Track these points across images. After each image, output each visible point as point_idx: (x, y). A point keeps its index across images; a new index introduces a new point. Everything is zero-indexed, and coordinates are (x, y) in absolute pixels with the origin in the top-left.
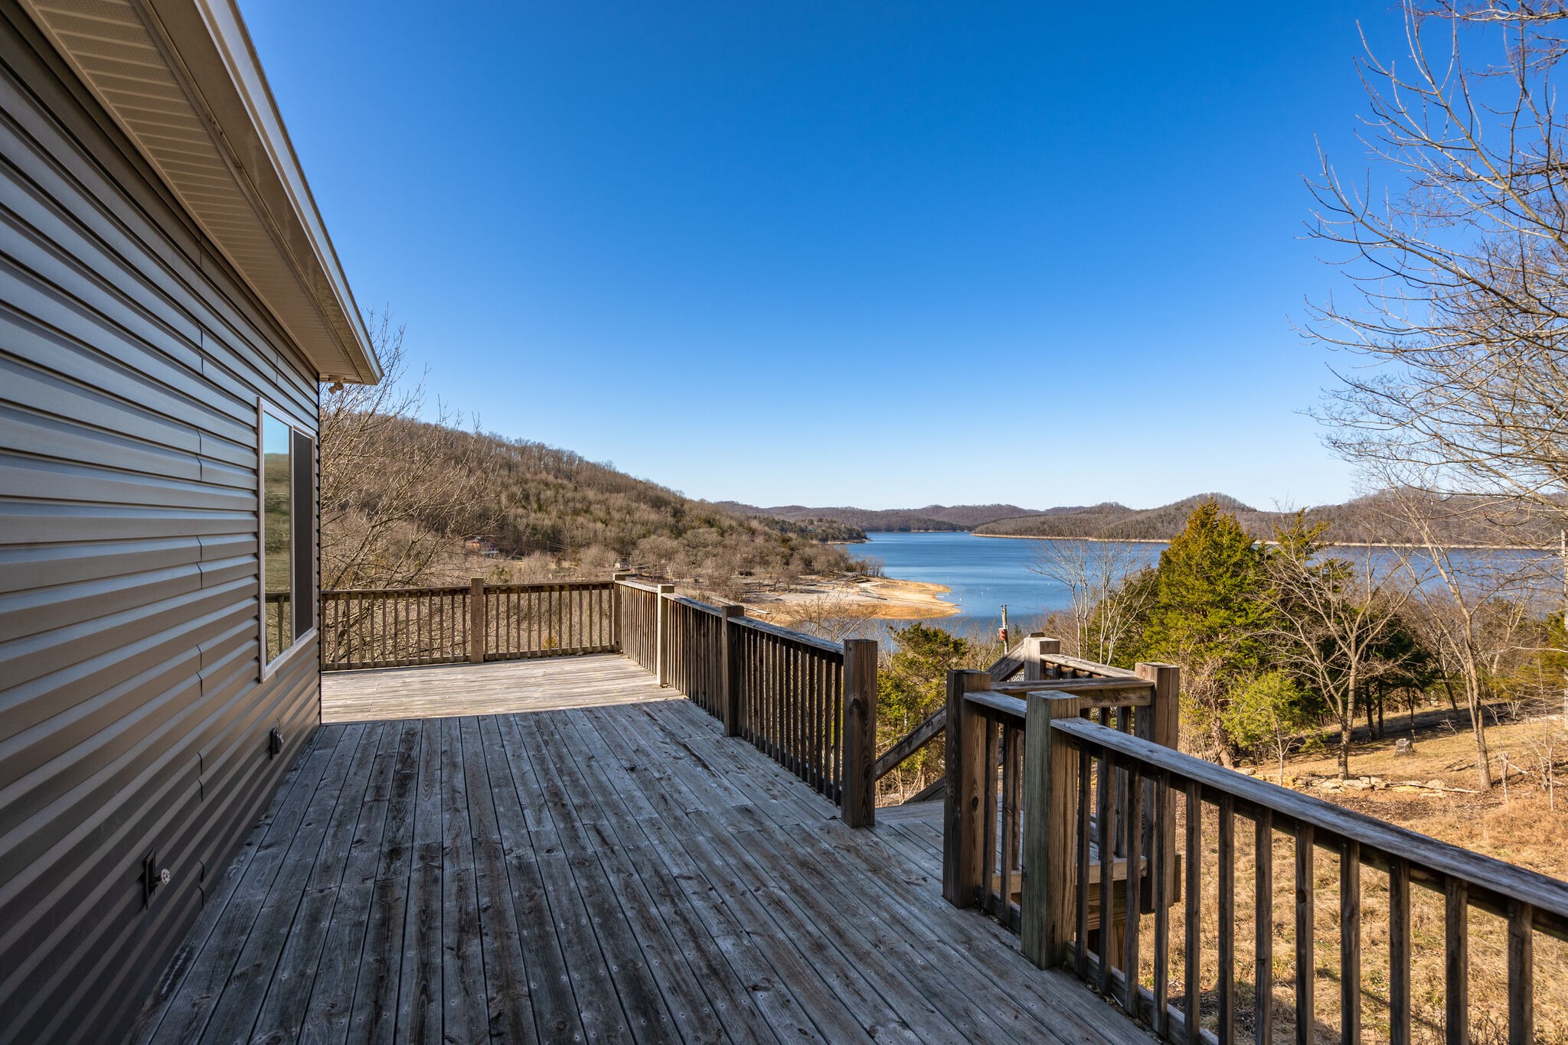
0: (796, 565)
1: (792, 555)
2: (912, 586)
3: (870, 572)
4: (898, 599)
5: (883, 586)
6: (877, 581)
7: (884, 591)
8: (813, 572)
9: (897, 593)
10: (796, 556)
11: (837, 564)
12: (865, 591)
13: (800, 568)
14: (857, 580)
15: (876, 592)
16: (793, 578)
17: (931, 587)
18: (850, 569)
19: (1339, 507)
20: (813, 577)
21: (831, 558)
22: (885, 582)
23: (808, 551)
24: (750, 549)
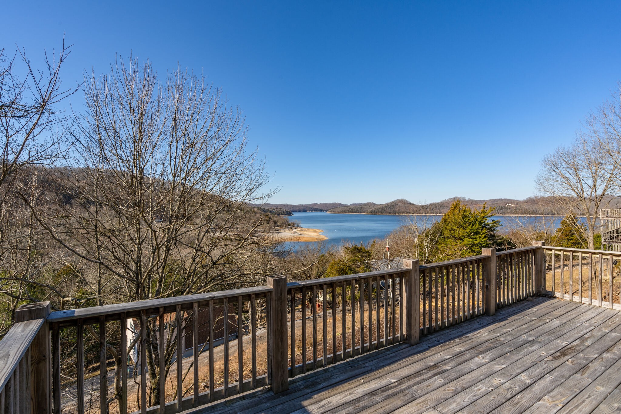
0: (271, 224)
1: (269, 220)
2: (311, 230)
3: (296, 226)
4: (307, 235)
5: (301, 230)
6: (299, 229)
7: (301, 232)
8: (278, 226)
9: (306, 233)
10: (271, 220)
11: (285, 223)
12: (295, 232)
13: (273, 225)
14: (292, 228)
15: (300, 232)
16: (270, 228)
17: (317, 230)
18: (289, 225)
19: (438, 203)
20: (277, 228)
21: (283, 221)
22: (302, 229)
23: (275, 219)
24: (255, 218)
